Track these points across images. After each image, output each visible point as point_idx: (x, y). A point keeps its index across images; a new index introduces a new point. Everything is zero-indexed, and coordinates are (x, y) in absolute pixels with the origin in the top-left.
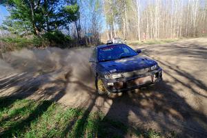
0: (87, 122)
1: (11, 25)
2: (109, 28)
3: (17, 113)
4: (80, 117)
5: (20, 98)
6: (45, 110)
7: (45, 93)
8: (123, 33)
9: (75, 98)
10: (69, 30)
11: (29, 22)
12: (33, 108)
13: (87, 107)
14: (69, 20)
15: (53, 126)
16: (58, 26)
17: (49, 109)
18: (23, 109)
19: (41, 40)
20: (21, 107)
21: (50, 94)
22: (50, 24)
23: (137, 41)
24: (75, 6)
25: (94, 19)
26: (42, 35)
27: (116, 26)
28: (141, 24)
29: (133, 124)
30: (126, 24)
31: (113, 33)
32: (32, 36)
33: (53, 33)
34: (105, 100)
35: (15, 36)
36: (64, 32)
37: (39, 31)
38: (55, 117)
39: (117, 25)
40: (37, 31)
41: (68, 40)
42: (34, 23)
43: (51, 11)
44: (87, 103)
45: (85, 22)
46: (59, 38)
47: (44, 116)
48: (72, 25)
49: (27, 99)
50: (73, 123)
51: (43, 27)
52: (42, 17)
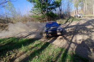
1: (33, 11)
2: (75, 9)
3: (36, 46)
4: (63, 52)
5: (37, 40)
6: (47, 46)
7: (47, 39)
8: (83, 11)
9: (60, 42)
10: (56, 11)
11: (40, 9)
12: (42, 45)
13: (66, 47)
14: (56, 6)
15: (51, 54)
16: (52, 9)
17: (49, 46)
18: (39, 44)
19: (44, 16)
20: (38, 43)
22: (48, 9)
23: (92, 15)
25: (68, 5)
26: (45, 14)
27: (79, 8)
31: (78, 11)
32: (41, 14)
33: (50, 13)
35: (35, 15)
39: (80, 7)
40: (43, 12)
41: (56, 16)
42: (42, 9)
43: (49, 3)
44: (66, 45)
45: (64, 7)
46: (52, 15)
47: (47, 49)
48: (58, 9)
49: (40, 40)
51: (46, 11)
52: (45, 6)
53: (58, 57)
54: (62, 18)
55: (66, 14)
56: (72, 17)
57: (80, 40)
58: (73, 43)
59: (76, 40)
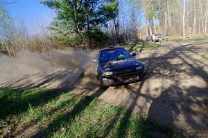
0: (130, 122)
1: (57, 26)
2: (148, 24)
3: (63, 105)
4: (122, 116)
5: (65, 92)
6: (88, 105)
7: (86, 88)
8: (164, 28)
9: (115, 96)
10: (108, 28)
11: (72, 21)
12: (76, 102)
13: (128, 106)
14: (108, 17)
15: (96, 121)
16: (98, 24)
17: (91, 104)
18: (68, 102)
19: (82, 37)
20: (66, 100)
21: (91, 90)
22: (90, 22)
23: (181, 37)
24: (115, 3)
25: (133, 15)
26: (83, 34)
27: (156, 22)
28: (186, 17)
29: (183, 131)
30: (168, 18)
31: (153, 29)
32: (74, 35)
33: (93, 31)
34: (147, 101)
35: (59, 35)
36: (103, 29)
37: (81, 29)
38: (97, 112)
39: (157, 20)
40: (79, 30)
41: (107, 37)
42: (76, 22)
43: (92, 10)
44: (128, 101)
45: (124, 19)
46: (98, 36)
47: (87, 111)
48: (110, 23)
49: (71, 93)
50: (114, 121)
51: (84, 26)
52: (83, 16)
53: (110, 127)
54: (120, 42)
55: (130, 35)
56: (141, 41)
57: (157, 89)
58: (143, 95)
59: (148, 90)
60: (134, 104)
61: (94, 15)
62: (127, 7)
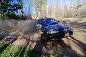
0: (25, 52)
2: (36, 13)
4: (22, 50)
6: (6, 48)
7: (6, 41)
9: (20, 42)
10: (18, 13)
13: (25, 46)
14: (18, 8)
15: (9, 55)
16: (13, 11)
19: (5, 17)
21: (8, 41)
22: (9, 10)
24: (21, 3)
25: (29, 9)
26: (5, 15)
27: (39, 12)
30: (43, 11)
31: (37, 15)
32: (0, 15)
33: (11, 14)
34: (33, 43)
36: (16, 13)
37: (4, 12)
38: (10, 51)
40: (3, 13)
41: (18, 17)
42: (2, 9)
43: (10, 4)
44: (25, 44)
45: (25, 10)
46: (13, 16)
48: (19, 11)
50: (18, 53)
51: (6, 11)
54: (24, 20)
55: (28, 17)
60: (28, 44)
61: (11, 7)
62: (27, 5)
